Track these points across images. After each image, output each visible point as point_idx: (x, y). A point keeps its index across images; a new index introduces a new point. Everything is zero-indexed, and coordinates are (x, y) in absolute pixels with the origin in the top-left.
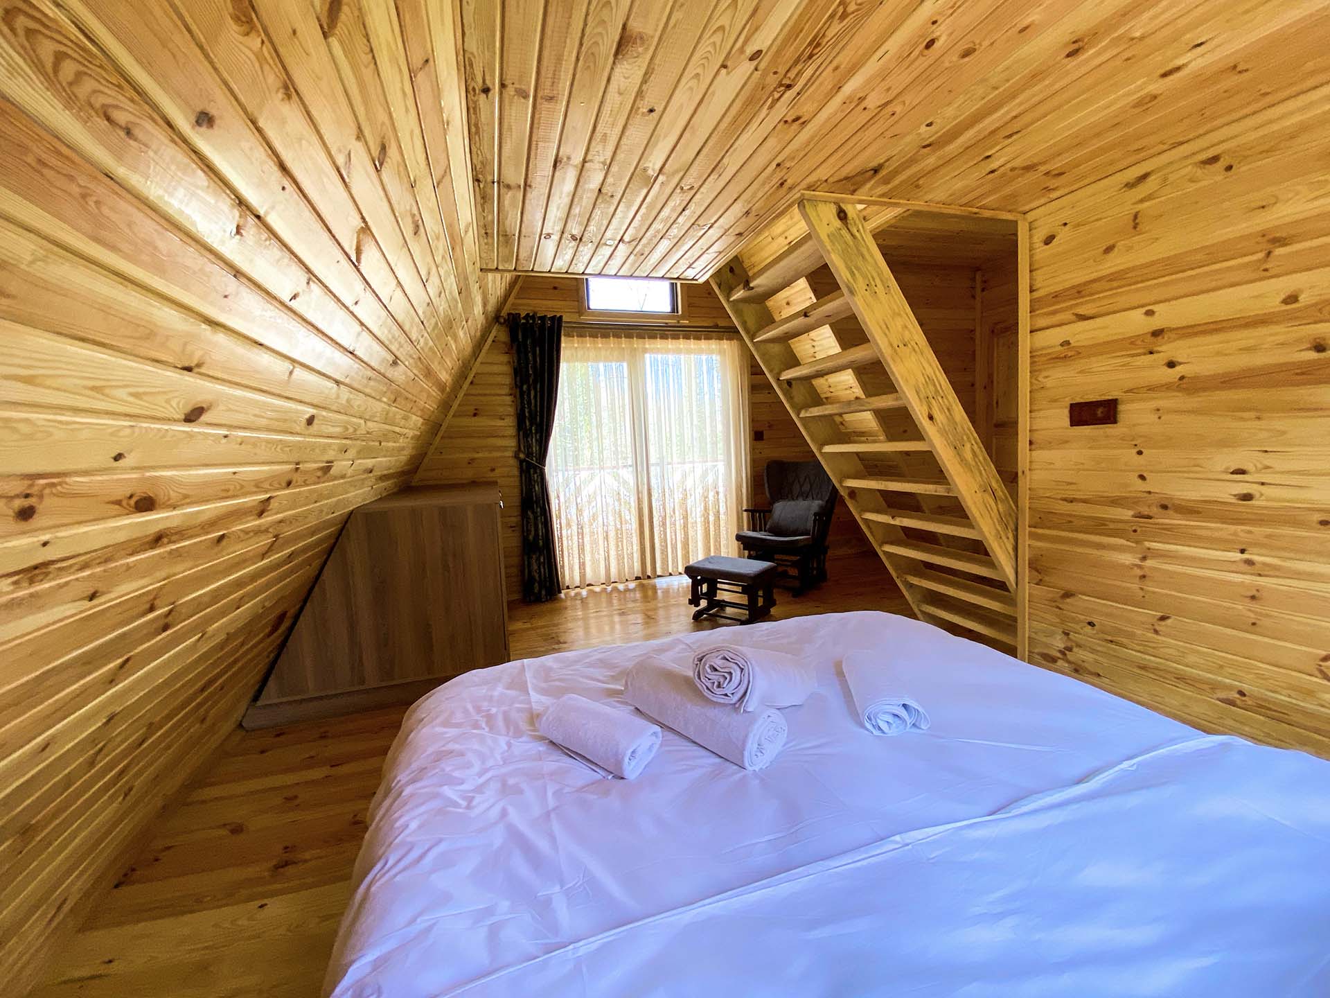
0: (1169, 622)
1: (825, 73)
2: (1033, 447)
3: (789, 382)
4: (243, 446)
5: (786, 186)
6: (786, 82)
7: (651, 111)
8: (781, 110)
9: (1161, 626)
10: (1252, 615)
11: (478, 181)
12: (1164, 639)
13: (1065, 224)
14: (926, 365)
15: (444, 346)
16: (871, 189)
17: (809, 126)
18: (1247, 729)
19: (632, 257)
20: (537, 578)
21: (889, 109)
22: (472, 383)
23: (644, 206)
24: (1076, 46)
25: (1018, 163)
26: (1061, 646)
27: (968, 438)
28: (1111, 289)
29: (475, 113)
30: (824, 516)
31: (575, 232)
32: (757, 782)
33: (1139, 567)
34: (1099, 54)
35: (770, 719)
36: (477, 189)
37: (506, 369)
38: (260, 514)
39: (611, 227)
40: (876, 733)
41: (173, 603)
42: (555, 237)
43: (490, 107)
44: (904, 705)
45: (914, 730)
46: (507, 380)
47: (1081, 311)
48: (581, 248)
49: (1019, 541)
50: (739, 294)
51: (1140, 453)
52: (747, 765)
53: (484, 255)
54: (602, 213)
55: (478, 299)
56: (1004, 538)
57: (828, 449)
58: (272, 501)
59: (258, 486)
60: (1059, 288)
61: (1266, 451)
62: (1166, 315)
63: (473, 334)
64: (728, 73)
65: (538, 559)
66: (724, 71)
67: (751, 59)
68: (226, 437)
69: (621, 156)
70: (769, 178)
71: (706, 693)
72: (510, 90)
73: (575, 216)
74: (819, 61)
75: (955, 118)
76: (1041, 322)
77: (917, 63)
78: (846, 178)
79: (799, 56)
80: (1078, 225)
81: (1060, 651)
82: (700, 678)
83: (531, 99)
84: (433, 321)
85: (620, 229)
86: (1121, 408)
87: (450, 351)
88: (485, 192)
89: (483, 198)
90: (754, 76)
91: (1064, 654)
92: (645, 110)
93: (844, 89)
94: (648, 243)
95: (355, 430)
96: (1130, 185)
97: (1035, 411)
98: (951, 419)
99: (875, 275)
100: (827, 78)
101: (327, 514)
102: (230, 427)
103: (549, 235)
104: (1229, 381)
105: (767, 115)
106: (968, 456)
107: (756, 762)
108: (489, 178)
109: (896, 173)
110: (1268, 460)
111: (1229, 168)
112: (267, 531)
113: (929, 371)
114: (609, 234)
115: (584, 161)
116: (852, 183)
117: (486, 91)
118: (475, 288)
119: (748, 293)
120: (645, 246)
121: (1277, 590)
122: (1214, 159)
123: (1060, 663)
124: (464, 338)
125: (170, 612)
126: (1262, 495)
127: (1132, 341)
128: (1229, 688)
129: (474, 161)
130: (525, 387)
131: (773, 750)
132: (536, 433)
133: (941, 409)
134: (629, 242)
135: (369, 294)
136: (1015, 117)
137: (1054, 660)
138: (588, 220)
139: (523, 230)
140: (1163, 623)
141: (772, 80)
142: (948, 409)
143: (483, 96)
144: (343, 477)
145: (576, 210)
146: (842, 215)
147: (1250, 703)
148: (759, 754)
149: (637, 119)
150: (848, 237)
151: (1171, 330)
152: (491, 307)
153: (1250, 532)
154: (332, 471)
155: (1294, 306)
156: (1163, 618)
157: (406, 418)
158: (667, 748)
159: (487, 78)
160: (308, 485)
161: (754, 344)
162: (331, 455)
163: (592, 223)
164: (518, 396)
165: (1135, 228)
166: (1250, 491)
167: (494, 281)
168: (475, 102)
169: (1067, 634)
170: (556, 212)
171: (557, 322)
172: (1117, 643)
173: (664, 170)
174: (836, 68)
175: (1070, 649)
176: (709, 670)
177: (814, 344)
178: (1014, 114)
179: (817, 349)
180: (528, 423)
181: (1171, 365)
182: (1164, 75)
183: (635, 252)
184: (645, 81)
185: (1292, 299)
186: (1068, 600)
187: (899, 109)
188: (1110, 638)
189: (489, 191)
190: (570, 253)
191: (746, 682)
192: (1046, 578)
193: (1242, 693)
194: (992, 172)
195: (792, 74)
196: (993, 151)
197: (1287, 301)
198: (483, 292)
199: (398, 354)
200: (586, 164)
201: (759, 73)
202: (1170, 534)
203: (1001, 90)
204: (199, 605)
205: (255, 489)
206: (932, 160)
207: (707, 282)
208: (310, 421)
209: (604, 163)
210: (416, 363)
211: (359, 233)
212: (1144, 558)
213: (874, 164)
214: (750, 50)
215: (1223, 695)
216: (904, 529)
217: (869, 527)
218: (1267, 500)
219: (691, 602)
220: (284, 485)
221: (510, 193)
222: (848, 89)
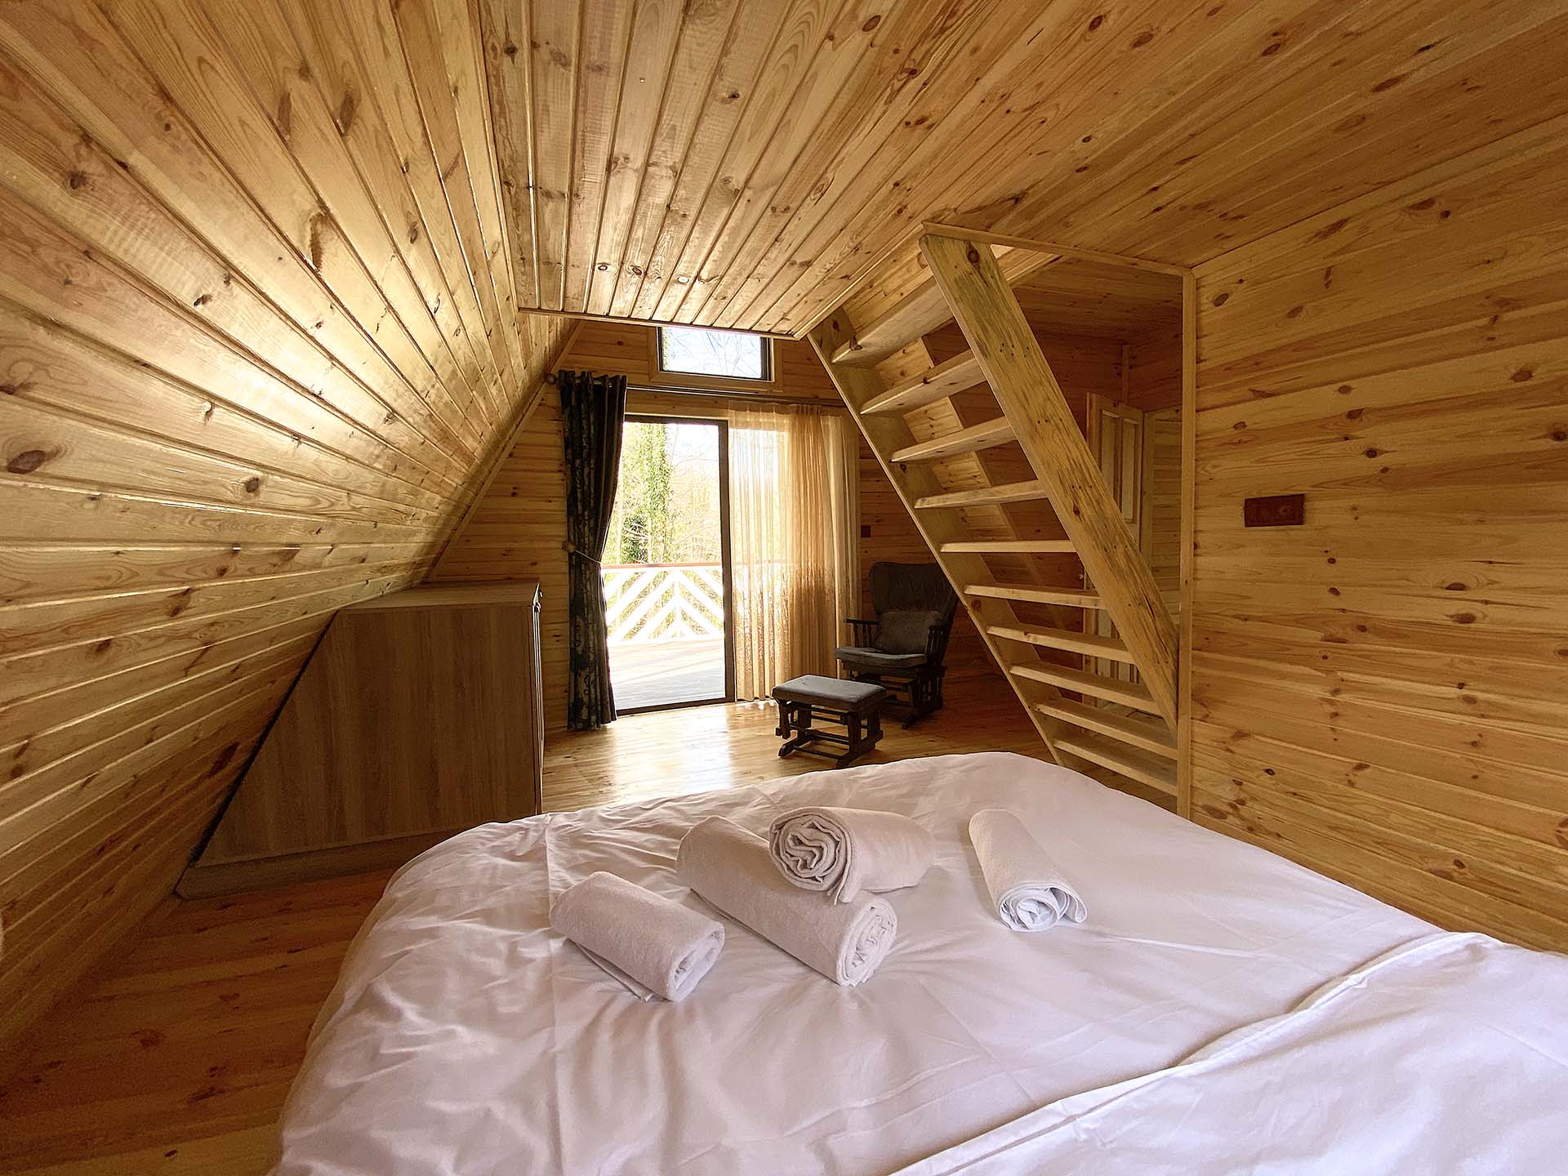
0: (1367, 771)
1: (961, 55)
2: (1199, 551)
3: (903, 465)
4: (129, 515)
5: (905, 214)
6: (910, 65)
7: (734, 96)
8: (902, 107)
9: (1360, 778)
10: (1472, 766)
11: (507, 183)
12: (1361, 793)
13: (1241, 281)
14: (1072, 446)
15: (467, 404)
16: (1011, 224)
17: (936, 132)
18: (1467, 909)
19: (712, 300)
20: (586, 699)
21: (1039, 114)
22: (511, 455)
23: (726, 231)
24: (1274, 40)
25: (1189, 200)
26: (1232, 798)
27: (1121, 538)
28: (1297, 361)
29: (498, 84)
30: (941, 632)
31: (638, 263)
32: (855, 1005)
33: (1331, 703)
34: (1301, 54)
35: (875, 911)
36: (507, 195)
37: (558, 440)
38: (175, 612)
39: (684, 258)
40: (1016, 927)
41: (27, 737)
42: (613, 269)
43: (516, 75)
44: (1053, 890)
45: (1064, 923)
46: (557, 453)
47: (1261, 386)
48: (646, 286)
49: (1181, 664)
50: (843, 354)
51: (1332, 561)
52: (840, 979)
53: (522, 289)
54: (672, 237)
55: (516, 347)
56: (1162, 662)
57: (949, 548)
58: (194, 594)
59: (163, 572)
60: (1233, 358)
61: (1491, 562)
62: (1365, 394)
63: (510, 392)
64: (834, 48)
65: (588, 677)
66: (829, 44)
67: (866, 28)
68: (93, 498)
69: (694, 159)
70: (885, 202)
71: (787, 874)
72: (544, 53)
73: (637, 240)
74: (954, 37)
75: (1120, 132)
76: (1209, 399)
77: (1078, 50)
78: (979, 209)
79: (929, 28)
80: (1257, 283)
81: (1230, 805)
82: (779, 854)
83: (573, 68)
84: (449, 368)
85: (696, 262)
86: (1307, 505)
87: (478, 412)
88: (518, 201)
89: (515, 210)
90: (868, 54)
91: (1235, 808)
92: (725, 95)
93: (982, 82)
94: (732, 284)
95: (333, 504)
96: (1322, 235)
97: (1201, 508)
98: (1101, 514)
99: (1012, 333)
100: (963, 64)
101: (295, 614)
102: (103, 486)
103: (604, 266)
104: (1441, 475)
105: (885, 112)
106: (1121, 561)
107: (853, 972)
108: (522, 183)
109: (1041, 205)
110: (1496, 573)
111: (1446, 214)
112: (188, 636)
113: (1075, 453)
114: (681, 268)
115: (647, 164)
116: (986, 217)
117: (511, 51)
118: (510, 333)
119: (856, 354)
120: (727, 287)
121: (1503, 734)
122: (1426, 204)
123: (1231, 818)
124: (499, 398)
125: (24, 747)
126: (1485, 616)
127: (1322, 424)
128: (1445, 856)
129: (501, 154)
130: (578, 462)
131: (875, 956)
132: (590, 519)
133: (1090, 503)
134: (708, 280)
135: (338, 312)
136: (1192, 136)
137: (1222, 815)
138: (655, 247)
139: (571, 257)
140: (1360, 773)
141: (891, 62)
142: (1097, 501)
143: (507, 59)
144: (318, 566)
145: (639, 233)
146: (973, 256)
147: (1469, 876)
148: (858, 962)
149: (715, 107)
150: (980, 283)
151: (1372, 411)
152: (536, 360)
153: (1471, 662)
154: (297, 558)
155: (1529, 383)
156: (1360, 767)
157: (415, 493)
158: (730, 951)
159: (512, 31)
160: (254, 575)
161: (861, 417)
162: (293, 535)
163: (660, 251)
164: (569, 473)
165: (1327, 285)
166: (1472, 612)
167: (538, 327)
168: (497, 69)
169: (1240, 784)
170: (612, 235)
171: (620, 383)
172: (1302, 797)
173: (751, 183)
174: (975, 50)
175: (1243, 803)
176: (791, 843)
177: (932, 422)
178: (1191, 131)
179: (935, 429)
180: (580, 507)
181: (1372, 453)
182: (1379, 88)
183: (714, 295)
184: (725, 51)
185: (1524, 374)
186: (1242, 742)
187: (1050, 115)
188: (1292, 790)
189: (523, 198)
190: (633, 289)
191: (842, 860)
192: (1214, 714)
193: (1459, 864)
194: (1158, 209)
195: (917, 55)
196: (1162, 181)
197: (1516, 378)
198: (523, 336)
199: (395, 405)
200: (651, 169)
201: (876, 49)
202: (1369, 662)
203: (1178, 96)
204: (75, 740)
205: (159, 578)
206: (1083, 191)
207: (805, 338)
208: (252, 486)
209: (673, 168)
210: (425, 422)
211: (314, 221)
212: (1336, 692)
213: (1016, 190)
214: (863, 15)
215: (1434, 865)
216: (1037, 647)
217: (995, 644)
218: (1492, 623)
219: (779, 732)
220: (212, 573)
221: (551, 205)
222: (988, 82)
